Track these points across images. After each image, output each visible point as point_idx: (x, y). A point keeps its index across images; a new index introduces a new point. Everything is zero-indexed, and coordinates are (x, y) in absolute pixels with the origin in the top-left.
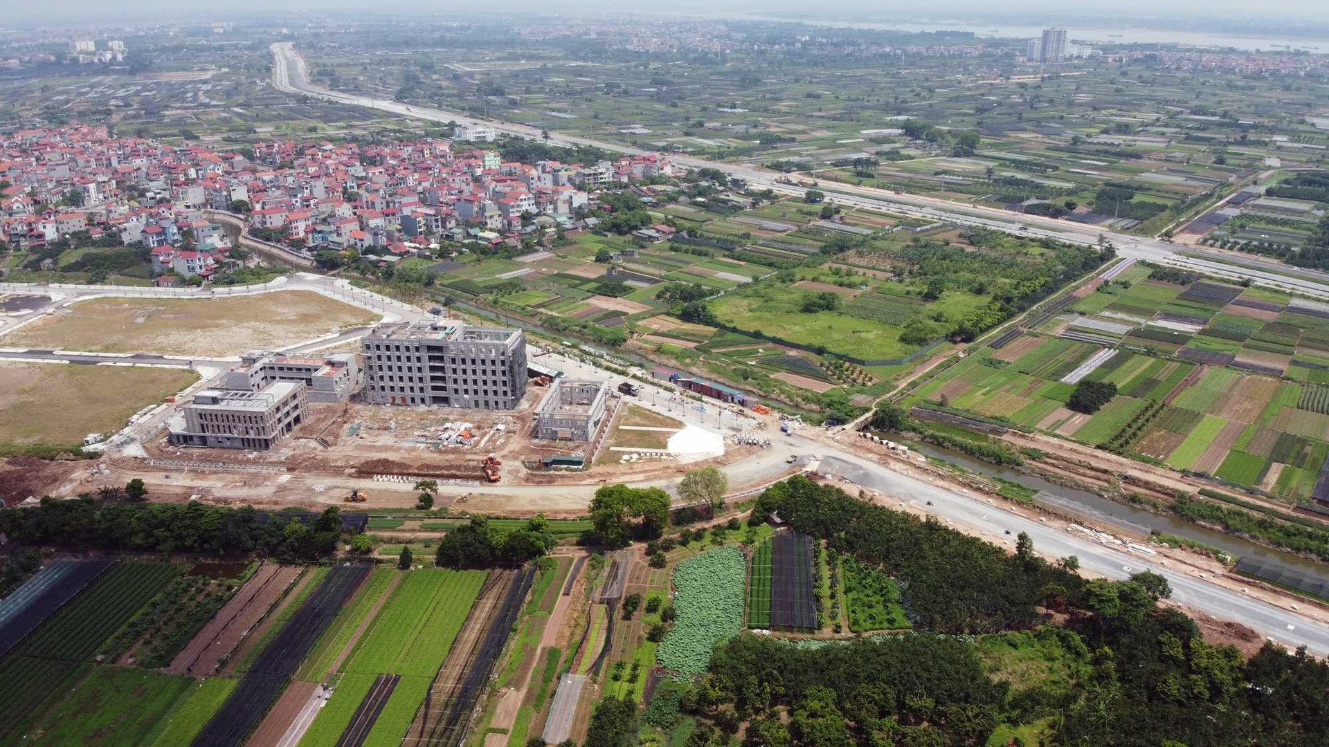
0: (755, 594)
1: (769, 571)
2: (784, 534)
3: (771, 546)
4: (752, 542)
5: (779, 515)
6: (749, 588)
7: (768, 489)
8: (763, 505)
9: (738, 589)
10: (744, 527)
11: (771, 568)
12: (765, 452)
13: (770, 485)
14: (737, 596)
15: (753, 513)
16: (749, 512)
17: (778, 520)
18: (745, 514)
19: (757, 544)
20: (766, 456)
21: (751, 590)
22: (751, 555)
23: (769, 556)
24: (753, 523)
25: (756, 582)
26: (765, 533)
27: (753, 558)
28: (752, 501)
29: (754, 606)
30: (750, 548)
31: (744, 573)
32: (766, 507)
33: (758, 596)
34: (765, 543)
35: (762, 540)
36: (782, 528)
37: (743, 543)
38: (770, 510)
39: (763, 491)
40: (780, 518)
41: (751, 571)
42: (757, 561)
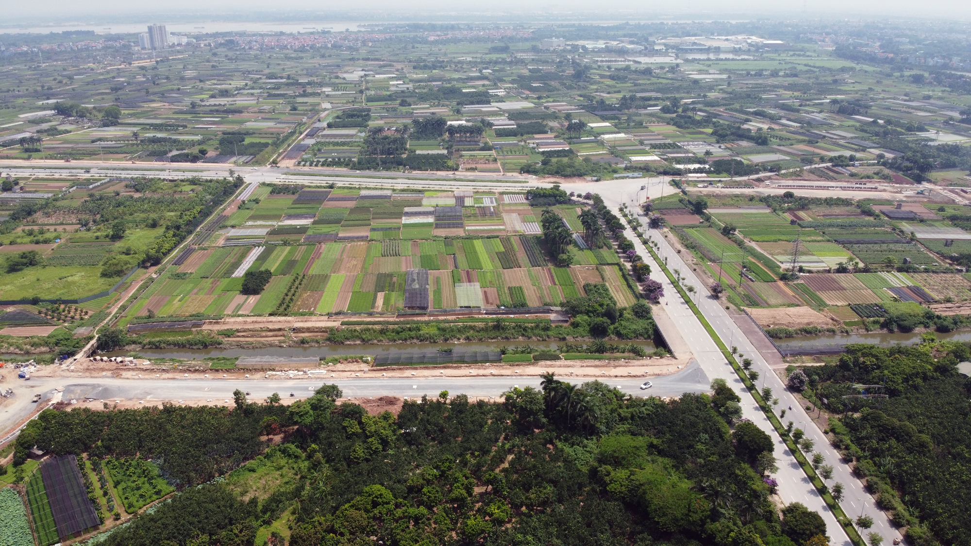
0: (38, 519)
1: (45, 497)
2: (49, 461)
3: (40, 476)
4: (22, 479)
5: (39, 448)
6: (31, 517)
7: (22, 431)
8: (22, 445)
9: (22, 522)
10: (11, 470)
11: (46, 493)
12: (9, 400)
13: (23, 426)
14: (22, 528)
15: (15, 455)
16: (11, 455)
17: (40, 453)
18: (8, 459)
19: (27, 479)
20: (12, 404)
21: (34, 518)
22: (24, 490)
23: (41, 484)
24: (18, 463)
25: (36, 510)
26: (31, 467)
27: (27, 492)
28: (10, 446)
29: (40, 529)
30: (21, 484)
31: (23, 507)
32: (26, 445)
33: (41, 521)
34: (34, 475)
35: (30, 474)
36: (45, 458)
37: (14, 483)
38: (30, 447)
39: (18, 433)
40: (41, 449)
41: (28, 503)
42: (31, 492)
